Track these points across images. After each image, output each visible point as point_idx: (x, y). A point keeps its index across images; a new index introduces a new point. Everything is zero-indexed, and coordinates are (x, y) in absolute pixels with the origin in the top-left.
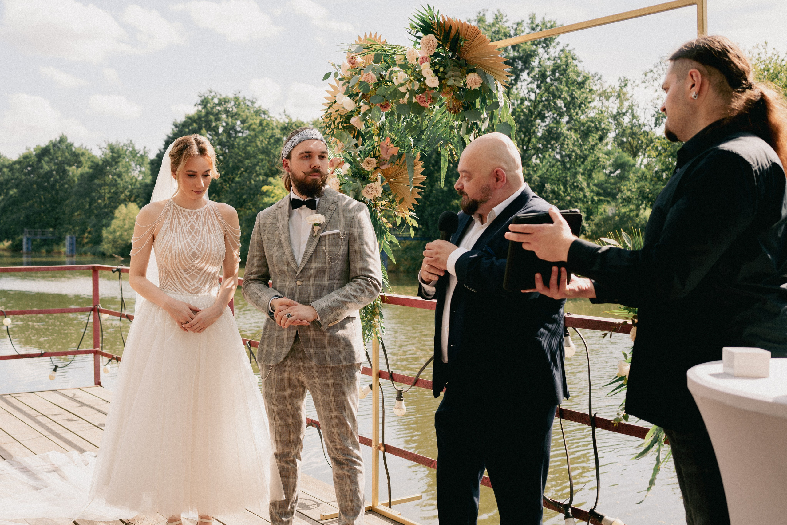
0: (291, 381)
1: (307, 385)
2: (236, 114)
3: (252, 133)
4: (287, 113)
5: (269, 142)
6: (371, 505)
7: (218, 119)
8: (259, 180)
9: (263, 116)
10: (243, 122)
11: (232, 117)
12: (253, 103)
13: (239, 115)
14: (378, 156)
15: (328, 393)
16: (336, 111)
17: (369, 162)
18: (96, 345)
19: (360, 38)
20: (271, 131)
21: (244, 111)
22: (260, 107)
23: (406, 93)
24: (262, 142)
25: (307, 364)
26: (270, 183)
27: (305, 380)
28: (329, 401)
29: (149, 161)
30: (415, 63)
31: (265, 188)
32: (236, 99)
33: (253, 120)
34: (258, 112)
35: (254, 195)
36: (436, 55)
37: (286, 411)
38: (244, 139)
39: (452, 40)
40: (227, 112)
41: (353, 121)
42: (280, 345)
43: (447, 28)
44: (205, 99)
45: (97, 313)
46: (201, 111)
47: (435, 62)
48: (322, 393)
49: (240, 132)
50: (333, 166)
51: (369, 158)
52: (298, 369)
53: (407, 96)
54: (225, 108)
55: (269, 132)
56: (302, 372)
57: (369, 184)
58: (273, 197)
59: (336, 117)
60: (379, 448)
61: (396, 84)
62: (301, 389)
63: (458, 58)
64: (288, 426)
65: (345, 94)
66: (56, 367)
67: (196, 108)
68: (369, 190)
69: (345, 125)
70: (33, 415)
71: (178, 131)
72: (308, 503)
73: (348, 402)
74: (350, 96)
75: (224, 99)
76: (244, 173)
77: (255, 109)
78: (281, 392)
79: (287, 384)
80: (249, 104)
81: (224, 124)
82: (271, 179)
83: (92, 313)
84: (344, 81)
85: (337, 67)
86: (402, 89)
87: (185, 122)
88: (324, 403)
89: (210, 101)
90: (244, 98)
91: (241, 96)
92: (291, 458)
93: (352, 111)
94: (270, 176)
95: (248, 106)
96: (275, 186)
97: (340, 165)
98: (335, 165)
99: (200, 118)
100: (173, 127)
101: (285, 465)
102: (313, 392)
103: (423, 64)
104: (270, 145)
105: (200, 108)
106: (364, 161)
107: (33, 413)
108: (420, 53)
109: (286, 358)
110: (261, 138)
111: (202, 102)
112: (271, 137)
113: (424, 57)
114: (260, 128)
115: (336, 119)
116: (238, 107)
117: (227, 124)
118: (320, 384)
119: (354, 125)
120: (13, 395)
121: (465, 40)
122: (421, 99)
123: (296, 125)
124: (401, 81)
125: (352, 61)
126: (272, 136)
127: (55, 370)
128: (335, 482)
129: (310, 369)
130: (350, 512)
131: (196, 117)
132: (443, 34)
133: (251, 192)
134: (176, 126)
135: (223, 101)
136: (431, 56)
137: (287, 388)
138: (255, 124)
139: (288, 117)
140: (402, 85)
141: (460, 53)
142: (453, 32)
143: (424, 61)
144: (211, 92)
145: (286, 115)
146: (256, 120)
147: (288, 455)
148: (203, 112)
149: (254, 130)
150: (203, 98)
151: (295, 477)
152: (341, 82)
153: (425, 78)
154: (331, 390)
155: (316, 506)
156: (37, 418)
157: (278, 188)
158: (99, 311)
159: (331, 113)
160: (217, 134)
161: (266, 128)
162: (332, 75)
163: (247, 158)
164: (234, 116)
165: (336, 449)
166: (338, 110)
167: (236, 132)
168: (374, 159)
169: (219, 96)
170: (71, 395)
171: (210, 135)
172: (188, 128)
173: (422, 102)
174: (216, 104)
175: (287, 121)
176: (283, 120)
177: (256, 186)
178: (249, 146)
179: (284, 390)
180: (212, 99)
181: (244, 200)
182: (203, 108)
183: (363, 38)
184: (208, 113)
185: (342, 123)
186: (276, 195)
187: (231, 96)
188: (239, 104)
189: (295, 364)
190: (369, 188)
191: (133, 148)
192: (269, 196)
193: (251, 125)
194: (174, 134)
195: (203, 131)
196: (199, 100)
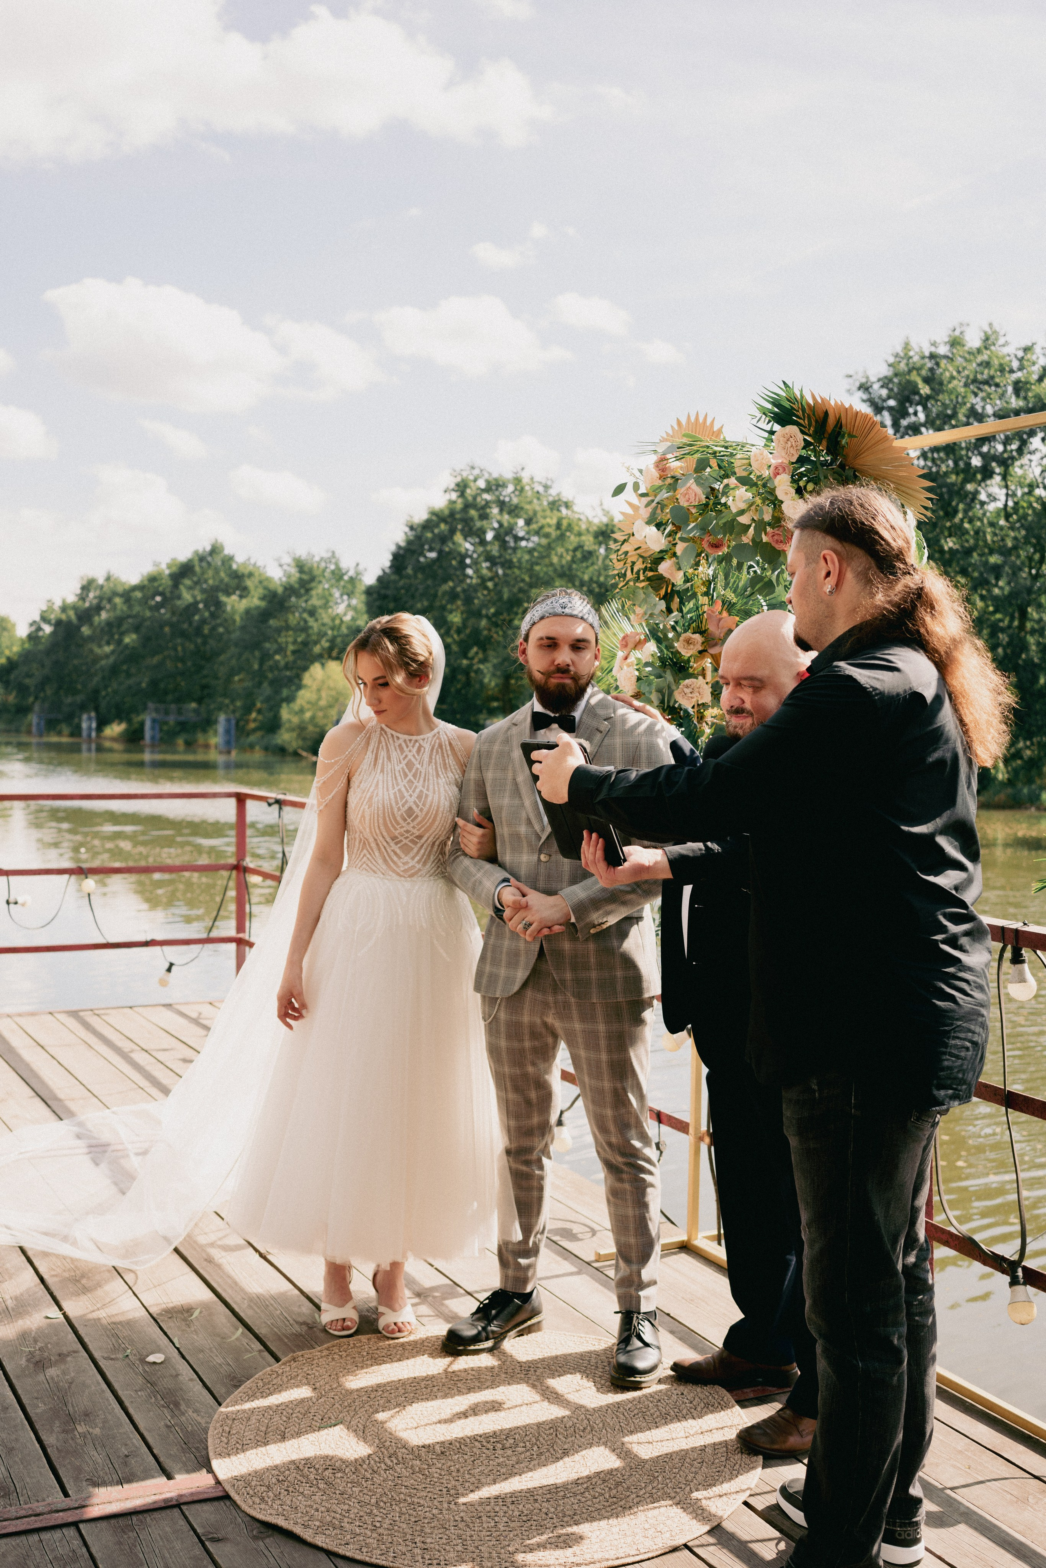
0: (532, 1026)
1: (560, 1032)
2: (516, 507)
3: (544, 541)
4: (605, 507)
5: (573, 557)
6: (684, 1238)
7: (484, 516)
9: (564, 511)
10: (528, 522)
11: (509, 513)
12: (546, 487)
13: (522, 508)
14: (706, 630)
15: (596, 1048)
16: (636, 550)
17: (688, 642)
18: (240, 928)
19: (679, 423)
20: (577, 539)
21: (530, 503)
22: (558, 495)
23: (750, 526)
24: (560, 557)
25: (560, 997)
27: (558, 1025)
28: (598, 1062)
29: (363, 588)
30: (766, 473)
32: (518, 481)
33: (545, 518)
34: (555, 505)
36: (802, 460)
37: (525, 1076)
38: (530, 551)
39: (830, 435)
40: (502, 505)
41: (664, 568)
42: (513, 964)
43: (822, 415)
44: (463, 480)
45: (242, 874)
46: (455, 502)
47: (801, 473)
48: (587, 1047)
49: (522, 539)
50: (626, 646)
51: (689, 634)
52: (546, 1005)
53: (751, 531)
54: (498, 497)
55: (573, 540)
56: (553, 1011)
57: (687, 681)
59: (634, 559)
60: (701, 1139)
61: (734, 510)
62: (550, 1040)
63: (842, 466)
64: (528, 1102)
65: (648, 523)
66: (171, 965)
67: (447, 497)
68: (686, 690)
69: (650, 574)
70: (126, 1050)
71: (416, 536)
72: (576, 1229)
73: (631, 1063)
74: (659, 526)
75: (496, 480)
77: (551, 499)
78: (516, 1045)
79: (526, 1031)
80: (541, 489)
81: (496, 525)
83: (234, 873)
84: (649, 499)
85: (638, 474)
86: (744, 520)
87: (427, 521)
88: (589, 1065)
89: (472, 484)
90: (532, 479)
91: (525, 475)
92: (534, 1156)
93: (661, 551)
95: (538, 492)
97: (638, 645)
98: (631, 645)
99: (452, 514)
100: (407, 529)
101: (524, 1168)
102: (571, 1045)
103: (778, 477)
105: (454, 496)
106: (681, 639)
107: (126, 1045)
108: (774, 458)
109: (525, 985)
110: (560, 550)
111: (458, 485)
112: (577, 549)
113: (781, 464)
114: (558, 532)
115: (633, 563)
116: (520, 495)
117: (501, 524)
118: (584, 1031)
119: (666, 575)
120: (97, 1012)
121: (851, 436)
122: (776, 537)
124: (743, 506)
125: (661, 464)
126: (579, 547)
127: (169, 970)
128: (608, 1201)
129: (566, 1005)
130: (634, 1255)
131: (447, 512)
132: (814, 423)
134: (412, 528)
135: (494, 486)
136: (793, 463)
137: (527, 1037)
138: (549, 526)
139: (606, 513)
140: (742, 512)
141: (845, 457)
142: (831, 421)
143: (781, 470)
144: (473, 468)
145: (603, 510)
146: (551, 518)
147: (530, 1150)
148: (459, 505)
149: (547, 536)
150: (459, 479)
151: (541, 1189)
152: (645, 500)
153: (782, 502)
154: (603, 1043)
155: (590, 1234)
156: (133, 1055)
158: (246, 870)
159: (626, 553)
160: (483, 542)
161: (568, 533)
162: (629, 488)
164: (514, 511)
165: (610, 1144)
166: (639, 548)
167: (517, 539)
168: (697, 636)
169: (486, 476)
170: (194, 1015)
171: (470, 544)
172: (433, 532)
173: (777, 541)
174: (482, 490)
175: (605, 520)
176: (598, 519)
178: (537, 564)
179: (521, 1040)
180: (475, 480)
182: (459, 497)
183: (684, 421)
184: (467, 506)
185: (645, 570)
187: (508, 475)
188: (522, 490)
189: (539, 996)
190: (687, 687)
191: (337, 564)
193: (542, 528)
194: (409, 542)
195: (458, 538)
196: (451, 482)
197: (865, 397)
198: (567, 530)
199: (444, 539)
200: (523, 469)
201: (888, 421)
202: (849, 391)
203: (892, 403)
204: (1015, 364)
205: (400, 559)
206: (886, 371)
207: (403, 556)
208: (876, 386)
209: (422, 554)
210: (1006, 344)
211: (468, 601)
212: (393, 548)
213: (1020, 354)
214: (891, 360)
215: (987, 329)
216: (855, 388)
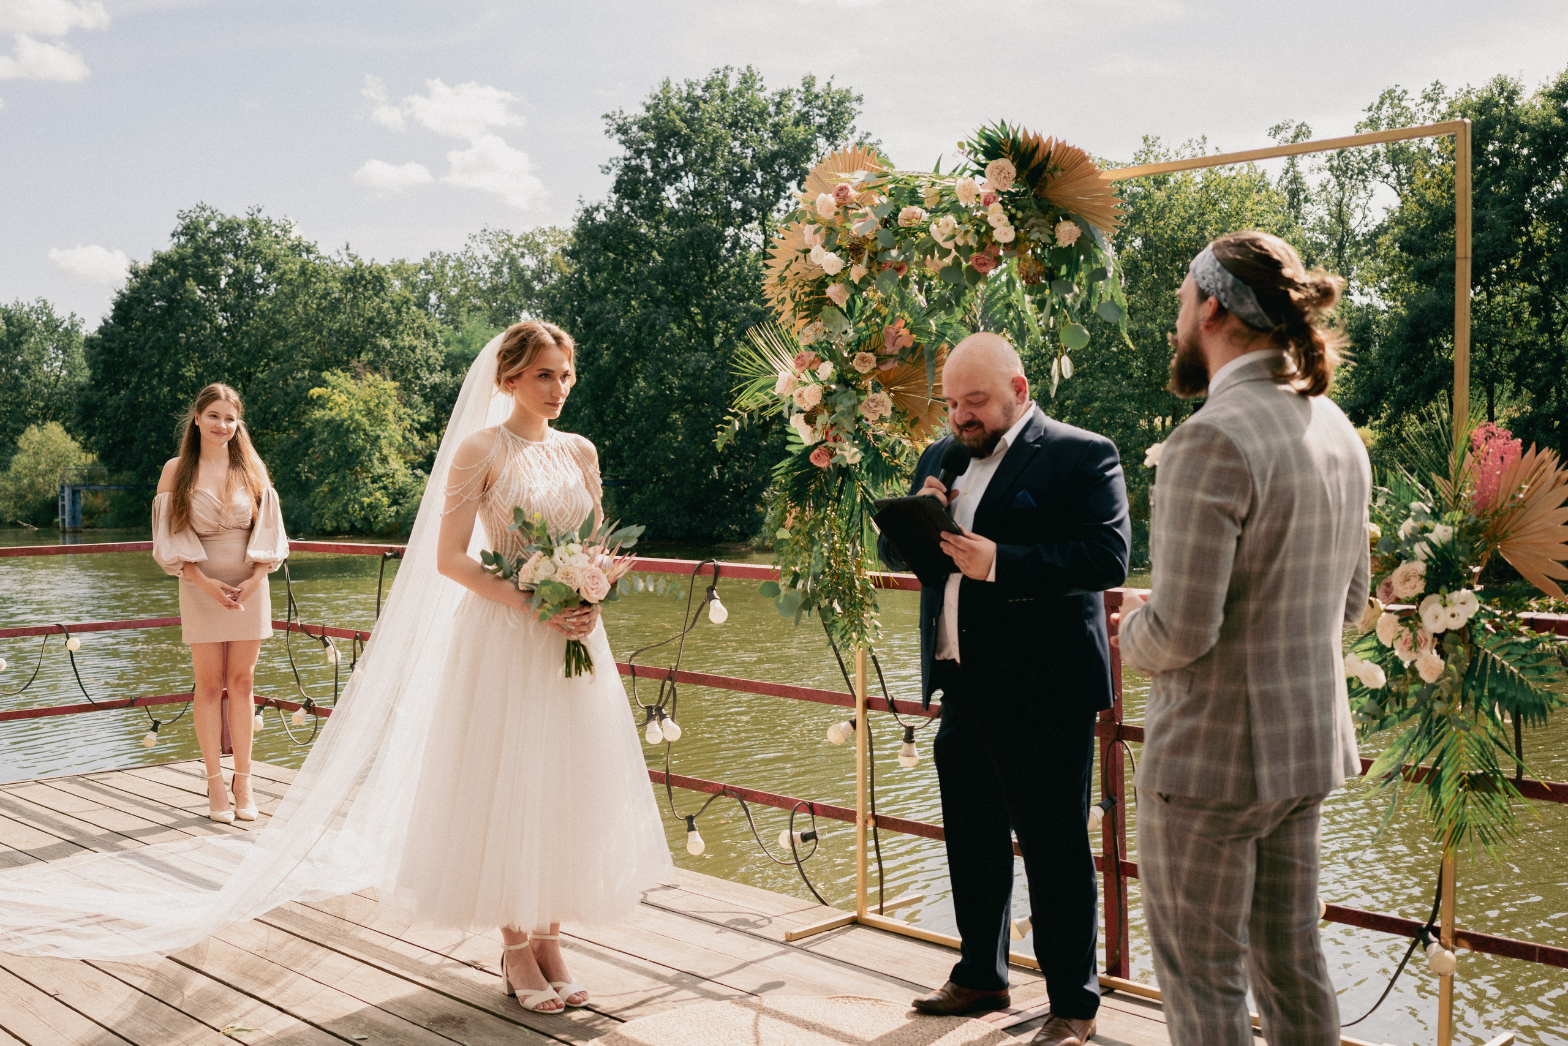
2: (254, 251)
3: (287, 289)
4: (350, 251)
5: (318, 305)
7: (217, 262)
8: (304, 378)
9: (304, 255)
10: (269, 267)
11: (247, 257)
12: (285, 231)
13: (261, 252)
20: (323, 285)
21: (269, 247)
22: (299, 238)
24: (305, 304)
26: (325, 382)
29: (82, 339)
31: (315, 392)
32: (254, 223)
33: (286, 263)
34: (296, 249)
35: (295, 403)
38: (271, 300)
40: (236, 248)
44: (192, 223)
46: (184, 246)
49: (261, 286)
54: (232, 241)
55: (320, 287)
58: (331, 409)
67: (175, 240)
71: (142, 283)
75: (229, 222)
76: (272, 364)
77: (290, 243)
80: (279, 233)
81: (231, 271)
82: (326, 375)
87: (153, 266)
89: (203, 227)
90: (269, 222)
91: (262, 217)
94: (323, 371)
95: (276, 236)
96: (334, 388)
99: (182, 258)
100: (131, 276)
104: (322, 310)
105: (183, 239)
110: (302, 297)
111: (187, 228)
112: (324, 297)
116: (257, 239)
117: (237, 271)
123: (371, 272)
126: (326, 295)
131: (176, 258)
133: (288, 400)
134: (136, 274)
135: (228, 229)
138: (292, 271)
139: (354, 257)
144: (204, 209)
145: (349, 255)
146: (294, 263)
148: (189, 250)
149: (290, 282)
150: (188, 220)
157: (341, 392)
160: (216, 288)
161: (313, 280)
163: (278, 337)
164: (254, 254)
167: (255, 287)
169: (219, 218)
171: (203, 291)
172: (161, 279)
174: (216, 234)
175: (352, 265)
176: (346, 264)
177: (297, 387)
178: (280, 312)
180: (207, 224)
181: (275, 414)
182: (187, 241)
184: (197, 250)
186: (336, 404)
187: (243, 217)
188: (260, 232)
191: (49, 315)
192: (323, 407)
193: (284, 273)
194: (133, 290)
195: (191, 284)
196: (177, 225)
197: (623, 138)
198: (311, 276)
199: (175, 285)
200: (259, 211)
201: (647, 164)
202: (607, 132)
203: (652, 145)
204: (772, 109)
205: (124, 308)
206: (642, 113)
207: (128, 305)
208: (635, 128)
209: (150, 304)
210: (762, 89)
211: (204, 354)
212: (115, 296)
213: (777, 99)
214: (649, 102)
215: (744, 70)
216: (612, 129)
